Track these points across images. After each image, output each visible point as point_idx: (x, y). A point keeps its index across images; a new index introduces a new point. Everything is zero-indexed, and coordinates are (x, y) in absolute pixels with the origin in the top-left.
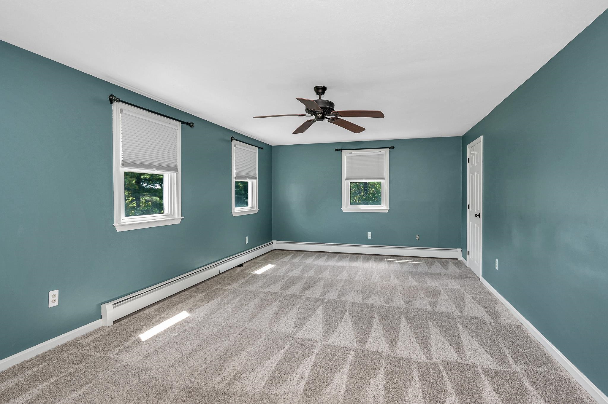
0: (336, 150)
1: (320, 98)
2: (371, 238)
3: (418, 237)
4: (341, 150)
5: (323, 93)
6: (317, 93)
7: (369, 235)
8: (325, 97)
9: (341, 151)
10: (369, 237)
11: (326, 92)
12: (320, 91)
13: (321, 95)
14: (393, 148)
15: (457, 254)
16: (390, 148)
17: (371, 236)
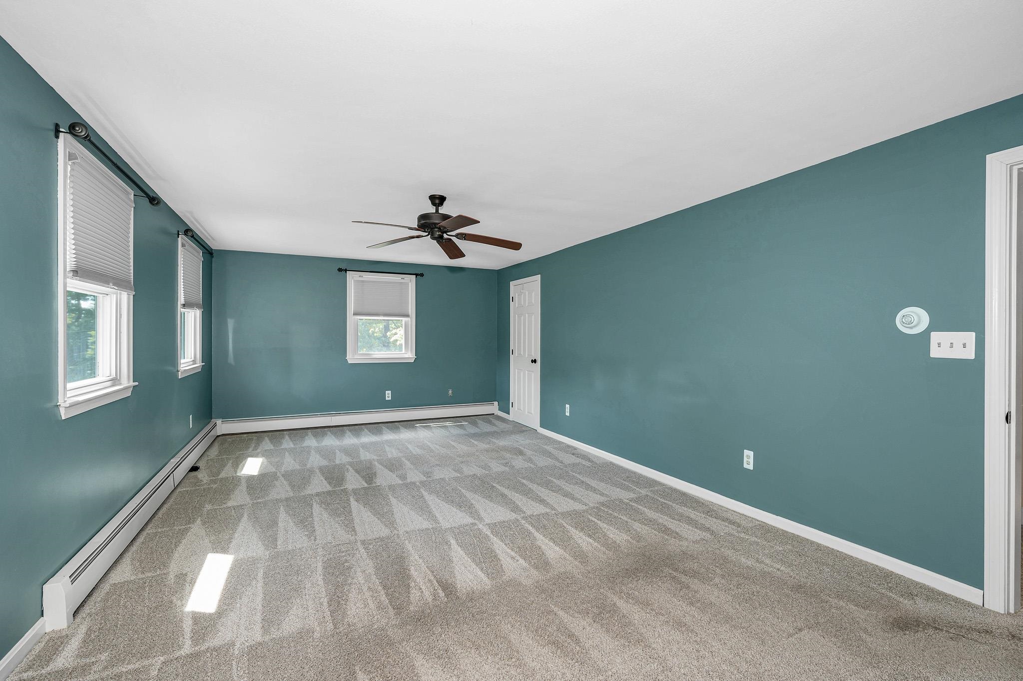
0: (340, 270)
1: (437, 211)
2: (390, 399)
3: (450, 392)
4: (346, 270)
5: (441, 204)
6: (434, 204)
7: (388, 395)
8: (443, 210)
9: (346, 272)
10: (388, 397)
11: (445, 203)
12: (437, 201)
13: (439, 206)
14: (422, 275)
15: (493, 408)
16: (417, 275)
17: (390, 396)
